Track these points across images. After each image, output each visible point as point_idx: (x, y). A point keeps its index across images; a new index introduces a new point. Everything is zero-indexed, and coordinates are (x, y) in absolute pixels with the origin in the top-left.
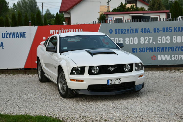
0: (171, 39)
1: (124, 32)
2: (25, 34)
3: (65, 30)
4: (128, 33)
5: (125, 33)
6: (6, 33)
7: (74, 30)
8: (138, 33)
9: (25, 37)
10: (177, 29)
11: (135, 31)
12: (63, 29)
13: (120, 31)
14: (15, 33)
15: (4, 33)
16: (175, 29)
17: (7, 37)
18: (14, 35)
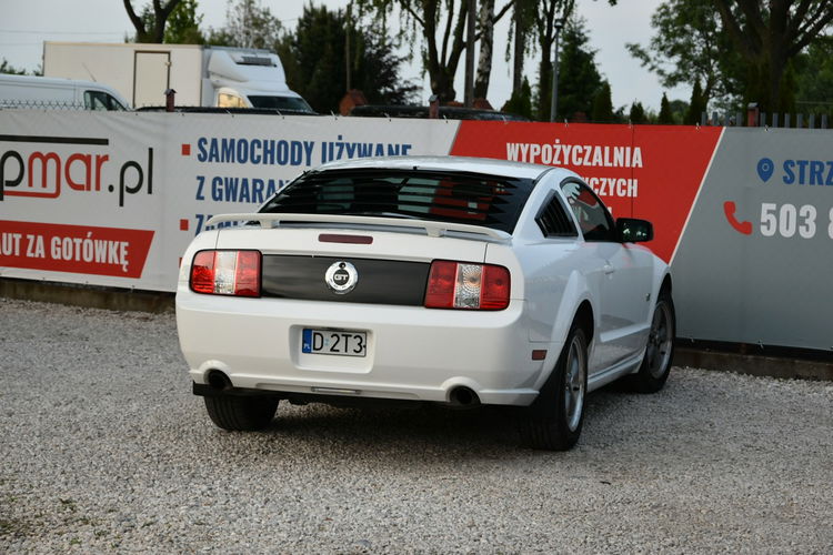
1: (825, 175)
3: (570, 147)
5: (829, 182)
6: (337, 144)
7: (607, 149)
12: (561, 143)
13: (808, 170)
14: (371, 146)
15: (331, 144)
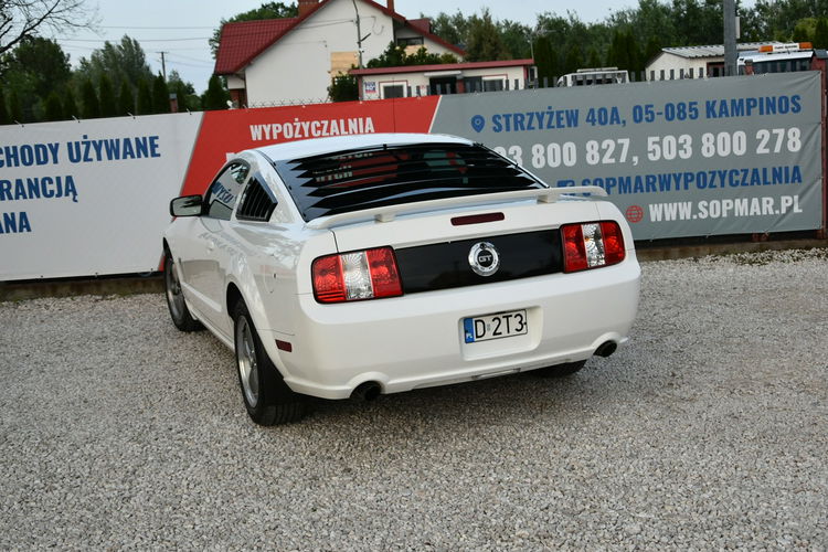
0: (697, 145)
1: (526, 123)
2: (156, 142)
3: (308, 123)
4: (541, 127)
5: (530, 127)
6: (83, 143)
7: (342, 122)
8: (576, 125)
9: (159, 155)
10: (717, 109)
11: (565, 119)
12: (300, 121)
13: (512, 120)
14: (118, 141)
15: (77, 144)
16: (710, 108)
17: (86, 159)
18: (113, 150)
